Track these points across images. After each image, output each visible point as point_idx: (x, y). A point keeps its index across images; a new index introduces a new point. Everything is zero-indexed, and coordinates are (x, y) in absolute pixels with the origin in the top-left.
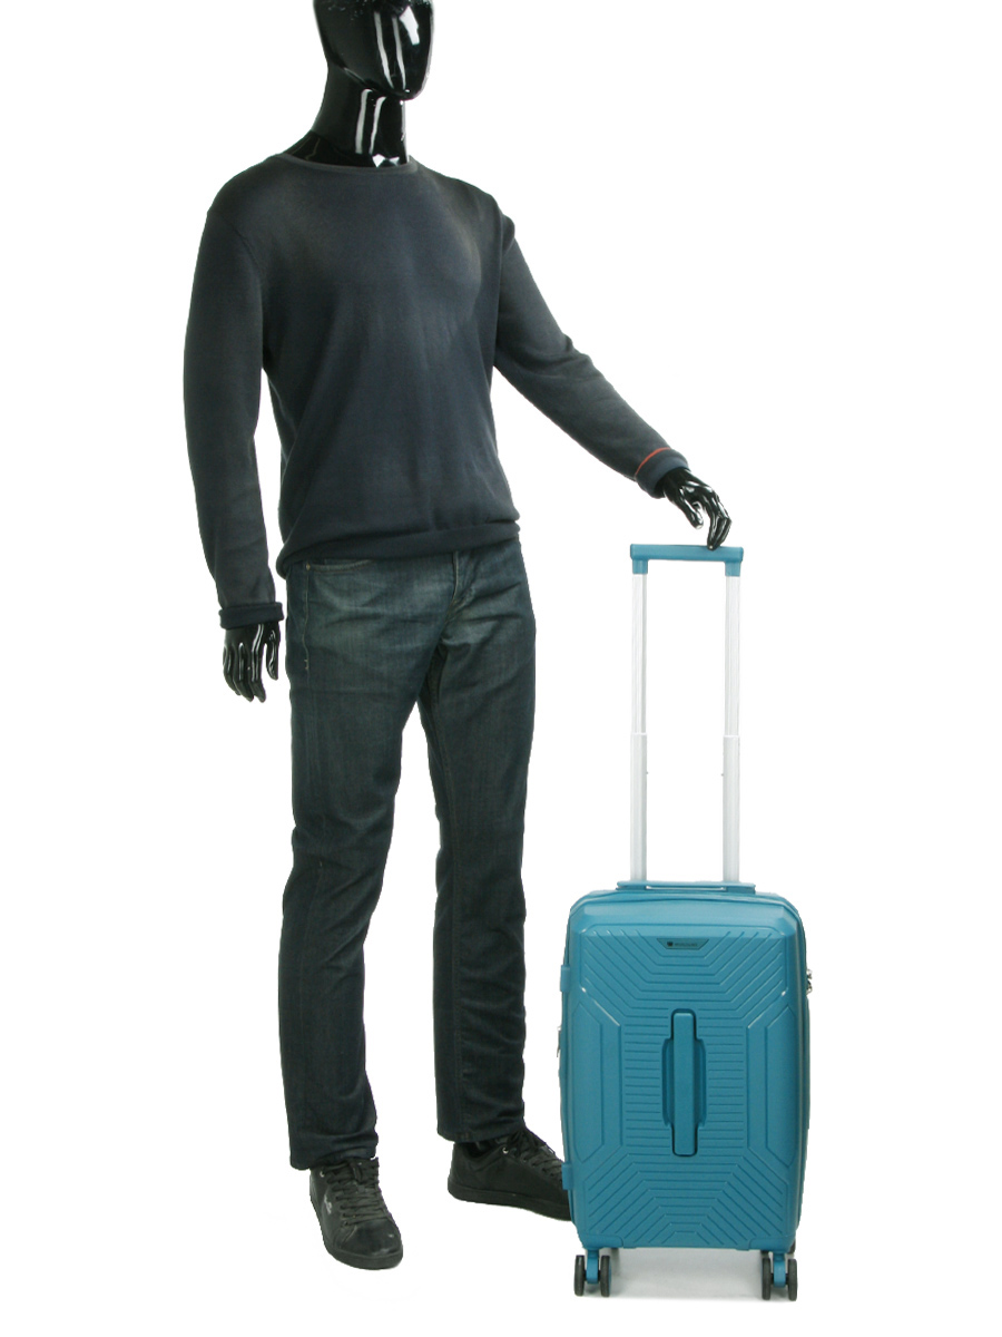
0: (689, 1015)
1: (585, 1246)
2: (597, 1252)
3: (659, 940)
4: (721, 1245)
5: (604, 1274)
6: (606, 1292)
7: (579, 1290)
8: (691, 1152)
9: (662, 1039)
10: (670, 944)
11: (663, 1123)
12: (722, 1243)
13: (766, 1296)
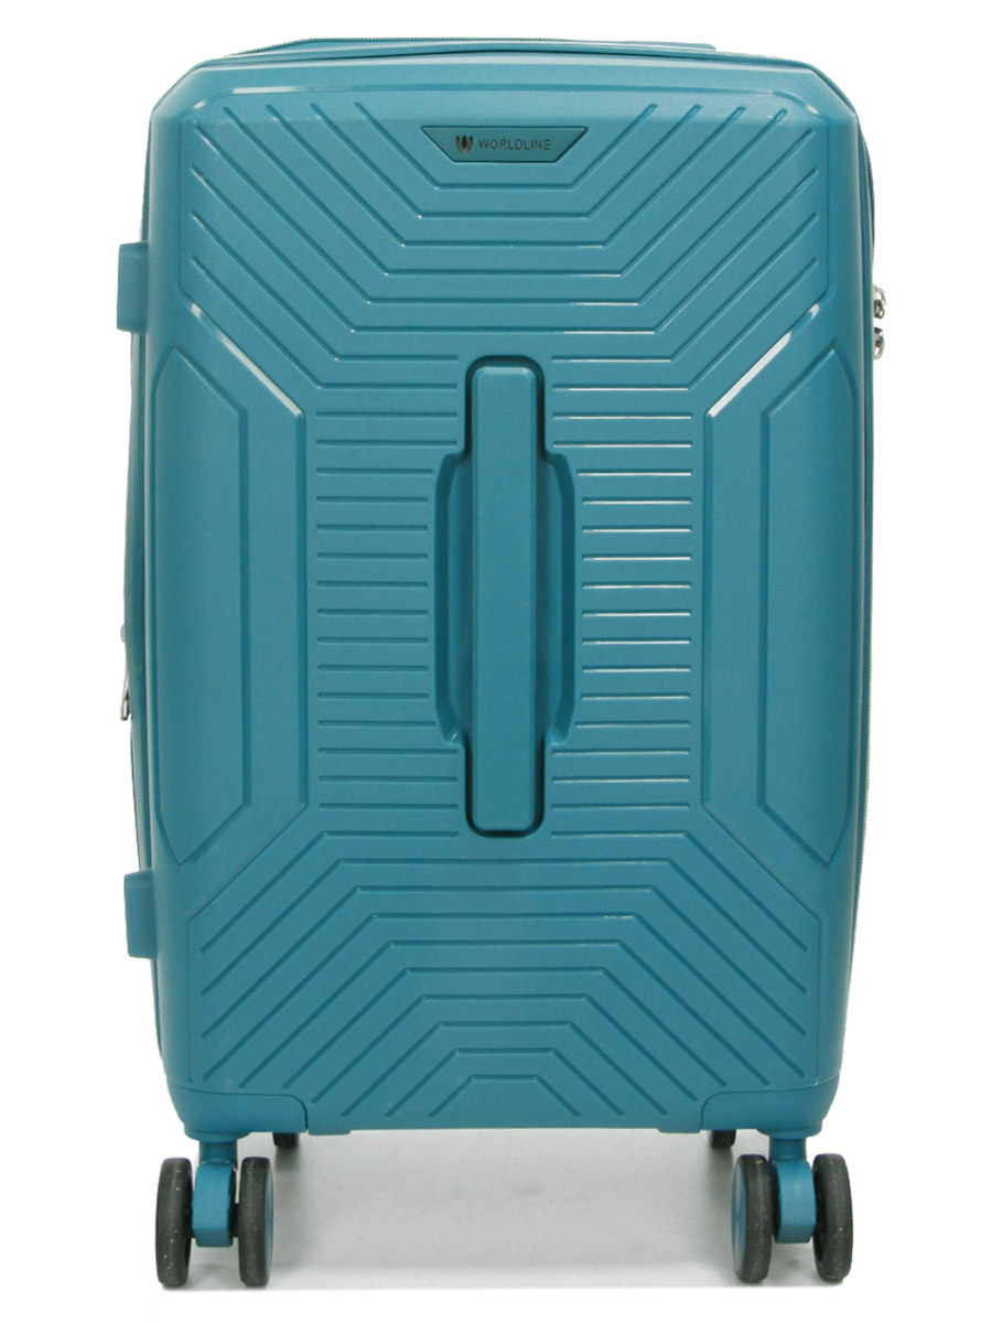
0: (525, 371)
1: (192, 1132)
2: (231, 1148)
3: (428, 129)
4: (616, 1116)
5: (249, 1215)
6: (254, 1273)
7: (174, 1269)
8: (525, 821)
9: (434, 457)
10: (465, 142)
11: (437, 729)
12: (619, 1112)
13: (752, 1270)
